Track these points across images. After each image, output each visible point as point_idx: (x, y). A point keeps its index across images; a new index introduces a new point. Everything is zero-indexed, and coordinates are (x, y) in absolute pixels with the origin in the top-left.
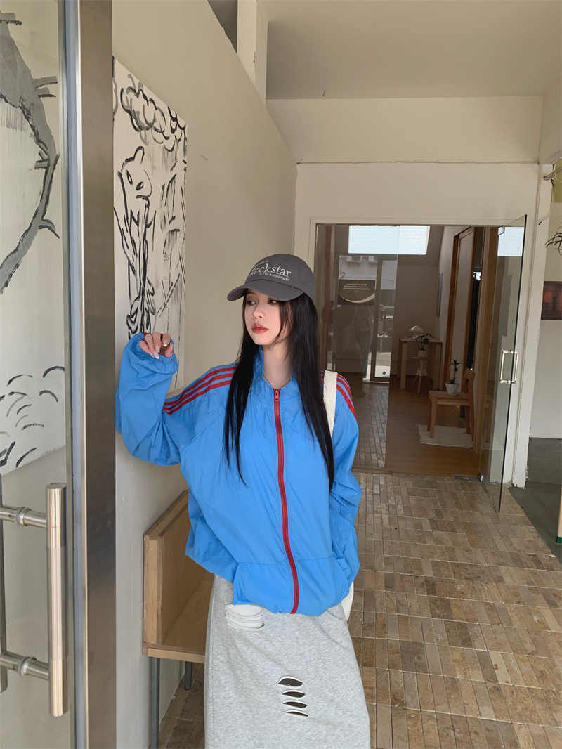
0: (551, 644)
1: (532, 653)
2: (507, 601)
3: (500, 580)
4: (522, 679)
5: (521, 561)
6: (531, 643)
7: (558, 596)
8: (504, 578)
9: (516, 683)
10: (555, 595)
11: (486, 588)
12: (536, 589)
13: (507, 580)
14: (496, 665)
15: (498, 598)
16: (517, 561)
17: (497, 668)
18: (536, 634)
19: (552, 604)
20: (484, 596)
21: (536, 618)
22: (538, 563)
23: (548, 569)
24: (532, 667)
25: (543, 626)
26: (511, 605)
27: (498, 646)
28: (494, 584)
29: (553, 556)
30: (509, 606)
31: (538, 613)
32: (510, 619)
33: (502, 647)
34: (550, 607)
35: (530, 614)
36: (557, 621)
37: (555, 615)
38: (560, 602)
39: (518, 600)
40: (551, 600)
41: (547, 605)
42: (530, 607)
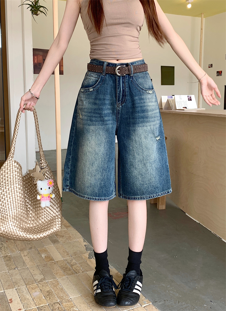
0: (55, 270)
2: (21, 250)
6: (40, 274)
7: (59, 235)
10: (57, 235)
15: (14, 250)
18: (44, 266)
20: (3, 252)
21: (43, 256)
25: (49, 260)
26: (25, 252)
28: (12, 241)
31: (45, 251)
32: (24, 262)
33: (17, 284)
34: (54, 244)
35: (39, 253)
36: (59, 252)
37: (57, 249)
38: (61, 239)
39: (30, 247)
40: (55, 239)
41: (52, 243)
42: (39, 249)
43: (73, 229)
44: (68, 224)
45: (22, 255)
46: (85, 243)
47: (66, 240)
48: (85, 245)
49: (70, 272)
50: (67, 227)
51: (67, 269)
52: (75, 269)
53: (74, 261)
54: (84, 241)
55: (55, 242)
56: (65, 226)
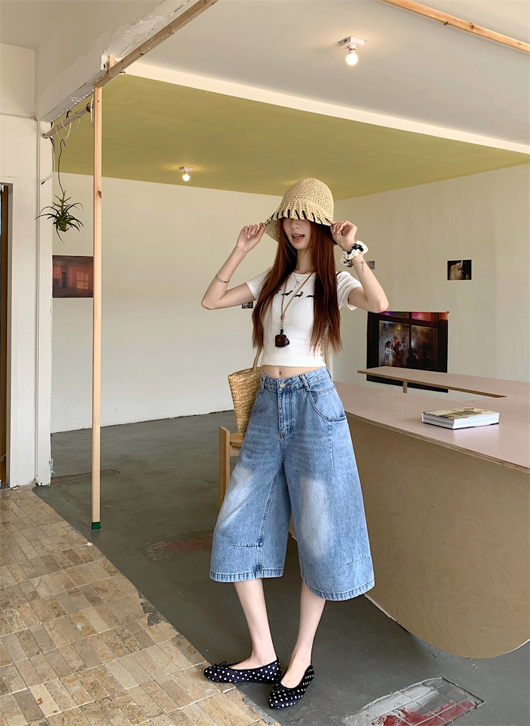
0: (99, 649)
1: (81, 669)
2: (44, 620)
3: (35, 595)
4: (72, 701)
5: (56, 564)
6: (78, 659)
7: (100, 589)
8: (38, 591)
9: (66, 708)
10: (97, 589)
11: (17, 613)
12: (77, 591)
13: (43, 592)
14: (40, 700)
15: (33, 620)
16: (52, 565)
17: (41, 702)
18: (82, 645)
19: (94, 601)
20: (16, 625)
21: (79, 627)
22: (75, 558)
23: (86, 562)
24: (82, 683)
25: (88, 632)
26: (50, 622)
27: (40, 678)
28: (27, 604)
29: (89, 544)
30: (48, 625)
31: (82, 618)
32: (51, 640)
33: (45, 676)
34: (93, 605)
35: (72, 623)
36: (103, 619)
38: (104, 595)
39: (57, 613)
40: (94, 596)
41: (91, 604)
42: (71, 616)
43: (122, 576)
44: (113, 569)
45: (47, 628)
46: (141, 600)
47: (112, 596)
48: (142, 604)
49: (121, 651)
50: (112, 573)
51: (117, 647)
52: (128, 646)
53: (126, 631)
54: (141, 597)
55: (95, 602)
56: (109, 572)
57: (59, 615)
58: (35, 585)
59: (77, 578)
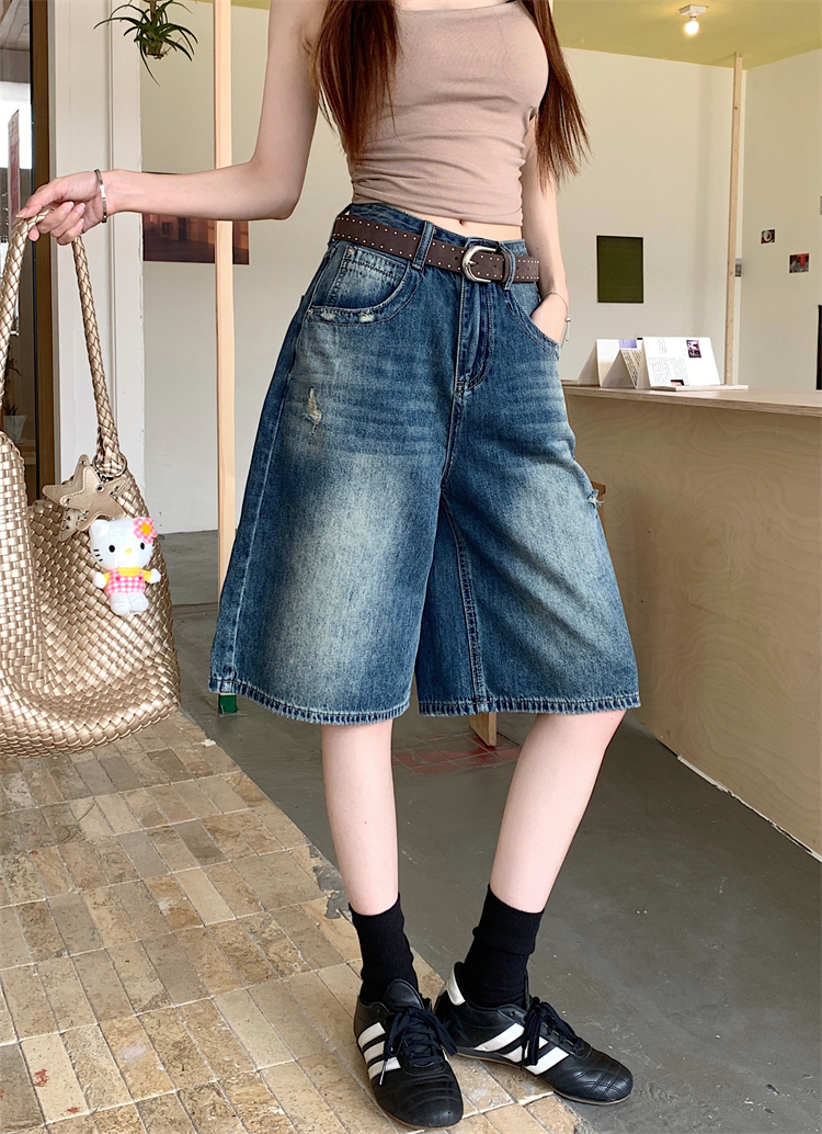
0: (205, 960)
2: (86, 885)
3: (72, 834)
6: (150, 976)
7: (222, 832)
8: (82, 826)
10: (214, 831)
12: (168, 831)
13: (92, 828)
15: (60, 882)
18: (164, 946)
19: (206, 854)
20: (21, 890)
21: (164, 905)
22: (172, 766)
23: (197, 776)
25: (183, 919)
26: (98, 890)
27: (54, 1016)
28: (53, 848)
29: (209, 743)
30: (93, 895)
31: (172, 888)
32: (94, 929)
33: (66, 1015)
34: (202, 864)
35: (149, 897)
36: (220, 893)
37: (215, 881)
38: (230, 844)
39: (117, 872)
40: (206, 844)
41: (196, 861)
42: (149, 881)
43: (274, 808)
44: (256, 792)
45: (89, 902)
46: (315, 862)
47: (247, 849)
48: (315, 870)
49: (257, 970)
50: (251, 801)
51: (251, 958)
52: (276, 958)
53: (274, 925)
54: (313, 855)
55: (207, 857)
56: (244, 798)
57: (120, 877)
58: (79, 813)
59: (171, 805)
